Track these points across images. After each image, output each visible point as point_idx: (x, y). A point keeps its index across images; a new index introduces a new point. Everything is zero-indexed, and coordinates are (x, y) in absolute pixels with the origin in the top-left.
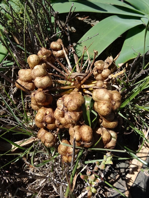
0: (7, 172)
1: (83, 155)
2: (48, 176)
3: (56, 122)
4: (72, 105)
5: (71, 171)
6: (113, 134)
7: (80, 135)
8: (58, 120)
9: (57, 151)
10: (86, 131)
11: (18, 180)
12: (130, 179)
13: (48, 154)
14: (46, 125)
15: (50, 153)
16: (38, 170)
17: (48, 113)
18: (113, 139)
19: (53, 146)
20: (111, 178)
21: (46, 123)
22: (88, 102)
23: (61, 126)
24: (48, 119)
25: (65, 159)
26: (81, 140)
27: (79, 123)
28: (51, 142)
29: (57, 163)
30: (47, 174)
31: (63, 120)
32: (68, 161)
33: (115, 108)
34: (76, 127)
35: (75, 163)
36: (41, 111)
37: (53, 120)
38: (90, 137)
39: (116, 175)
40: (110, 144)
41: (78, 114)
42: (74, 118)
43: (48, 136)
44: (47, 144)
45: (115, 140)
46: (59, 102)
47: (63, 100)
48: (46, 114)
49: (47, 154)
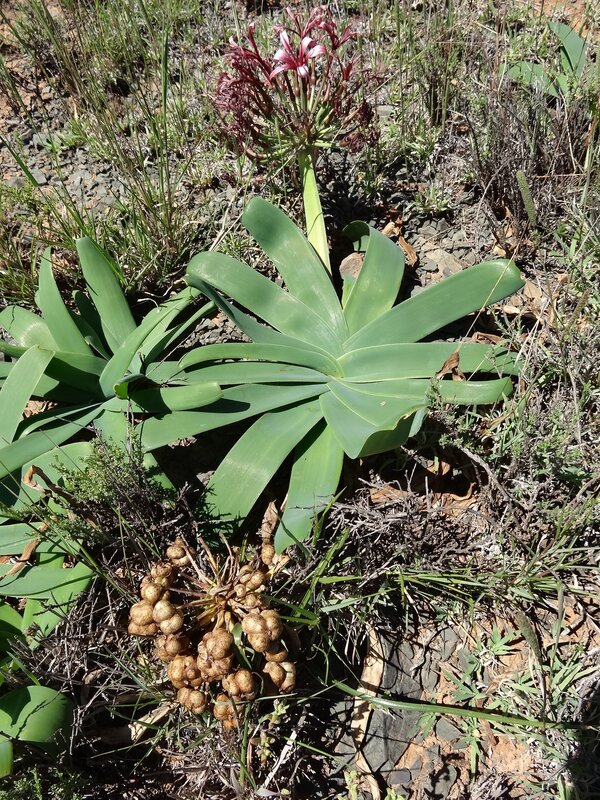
0: (132, 781)
1: (251, 711)
2: (208, 765)
3: (202, 674)
4: (218, 652)
5: (241, 741)
6: (287, 666)
7: (237, 686)
8: (204, 671)
9: (213, 717)
10: (243, 678)
11: (155, 792)
12: (359, 729)
13: (200, 726)
14: (190, 683)
15: (203, 722)
16: (187, 759)
17: (187, 664)
18: (288, 675)
19: (205, 710)
20: (328, 738)
21: (188, 679)
22: (237, 639)
23: (210, 680)
24: (191, 674)
25: (228, 724)
26: (240, 692)
27: (232, 670)
28: (202, 705)
29: (217, 737)
30: (206, 762)
31: (211, 672)
32: (232, 727)
33: (273, 638)
34: (230, 677)
35: (242, 727)
36: (177, 663)
37: (198, 673)
38: (250, 686)
39: (336, 730)
40: (286, 684)
41: (228, 660)
42: (224, 667)
43: (196, 697)
44: (198, 710)
45: (292, 675)
46: (201, 648)
47: (205, 646)
48: (186, 667)
49: (198, 727)
